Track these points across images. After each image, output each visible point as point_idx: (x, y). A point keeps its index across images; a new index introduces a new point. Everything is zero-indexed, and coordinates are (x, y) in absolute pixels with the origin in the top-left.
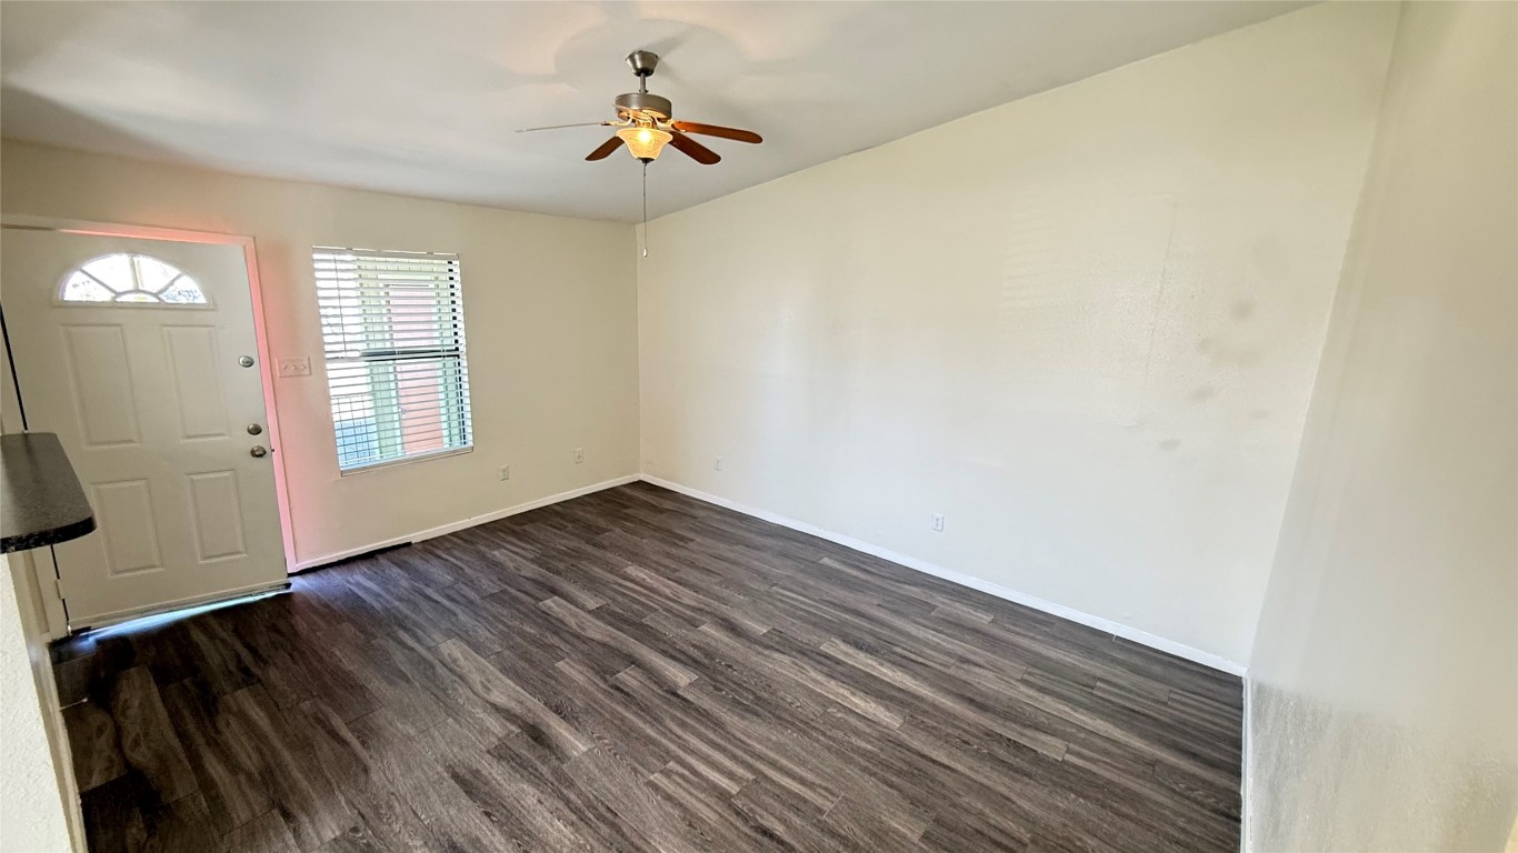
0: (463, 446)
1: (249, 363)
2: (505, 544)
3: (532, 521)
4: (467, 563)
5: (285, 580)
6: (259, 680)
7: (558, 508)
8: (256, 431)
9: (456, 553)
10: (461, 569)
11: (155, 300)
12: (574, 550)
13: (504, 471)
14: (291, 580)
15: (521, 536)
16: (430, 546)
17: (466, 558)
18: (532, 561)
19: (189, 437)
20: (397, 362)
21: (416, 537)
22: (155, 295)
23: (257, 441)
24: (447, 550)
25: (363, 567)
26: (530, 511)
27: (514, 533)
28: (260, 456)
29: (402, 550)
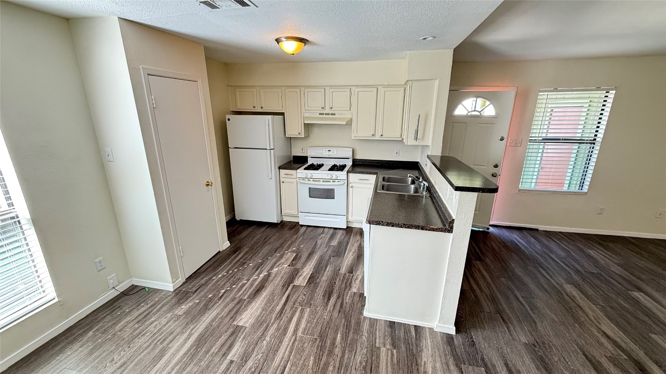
0: (580, 191)
1: (502, 139)
2: (595, 248)
3: (613, 242)
4: (572, 250)
5: (488, 226)
6: (484, 261)
7: (633, 241)
8: (496, 166)
9: (564, 242)
10: (569, 252)
11: (479, 114)
12: (651, 270)
13: (601, 209)
14: (490, 228)
15: (607, 248)
16: (549, 234)
17: (571, 247)
18: (618, 265)
19: (474, 165)
20: (546, 144)
21: (542, 227)
22: (480, 112)
23: (495, 170)
24: (558, 239)
25: (517, 232)
26: (610, 236)
27: (600, 244)
28: (495, 176)
29: (534, 231)
